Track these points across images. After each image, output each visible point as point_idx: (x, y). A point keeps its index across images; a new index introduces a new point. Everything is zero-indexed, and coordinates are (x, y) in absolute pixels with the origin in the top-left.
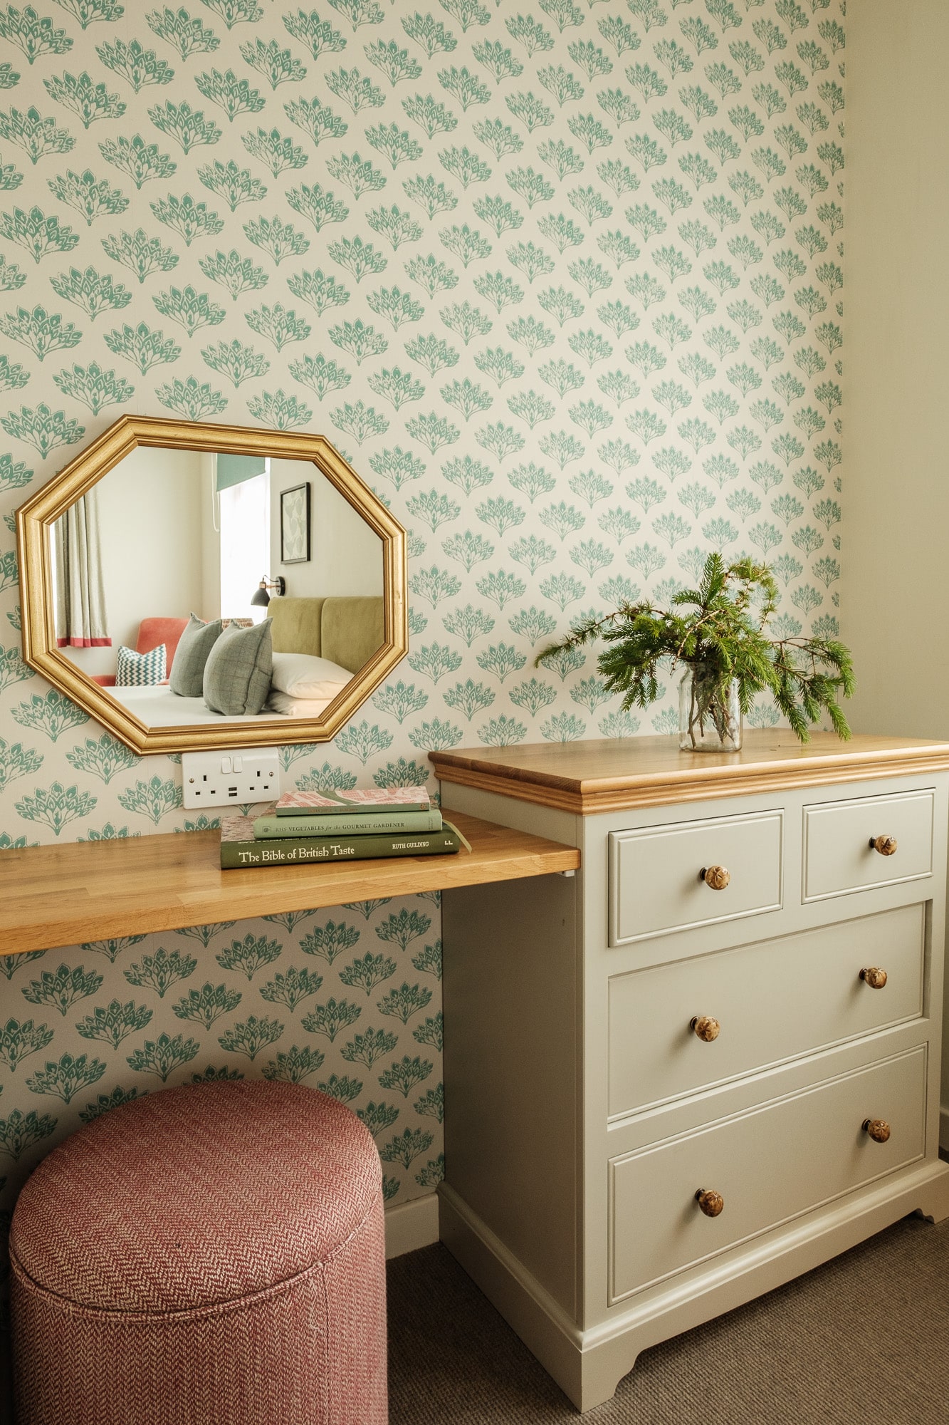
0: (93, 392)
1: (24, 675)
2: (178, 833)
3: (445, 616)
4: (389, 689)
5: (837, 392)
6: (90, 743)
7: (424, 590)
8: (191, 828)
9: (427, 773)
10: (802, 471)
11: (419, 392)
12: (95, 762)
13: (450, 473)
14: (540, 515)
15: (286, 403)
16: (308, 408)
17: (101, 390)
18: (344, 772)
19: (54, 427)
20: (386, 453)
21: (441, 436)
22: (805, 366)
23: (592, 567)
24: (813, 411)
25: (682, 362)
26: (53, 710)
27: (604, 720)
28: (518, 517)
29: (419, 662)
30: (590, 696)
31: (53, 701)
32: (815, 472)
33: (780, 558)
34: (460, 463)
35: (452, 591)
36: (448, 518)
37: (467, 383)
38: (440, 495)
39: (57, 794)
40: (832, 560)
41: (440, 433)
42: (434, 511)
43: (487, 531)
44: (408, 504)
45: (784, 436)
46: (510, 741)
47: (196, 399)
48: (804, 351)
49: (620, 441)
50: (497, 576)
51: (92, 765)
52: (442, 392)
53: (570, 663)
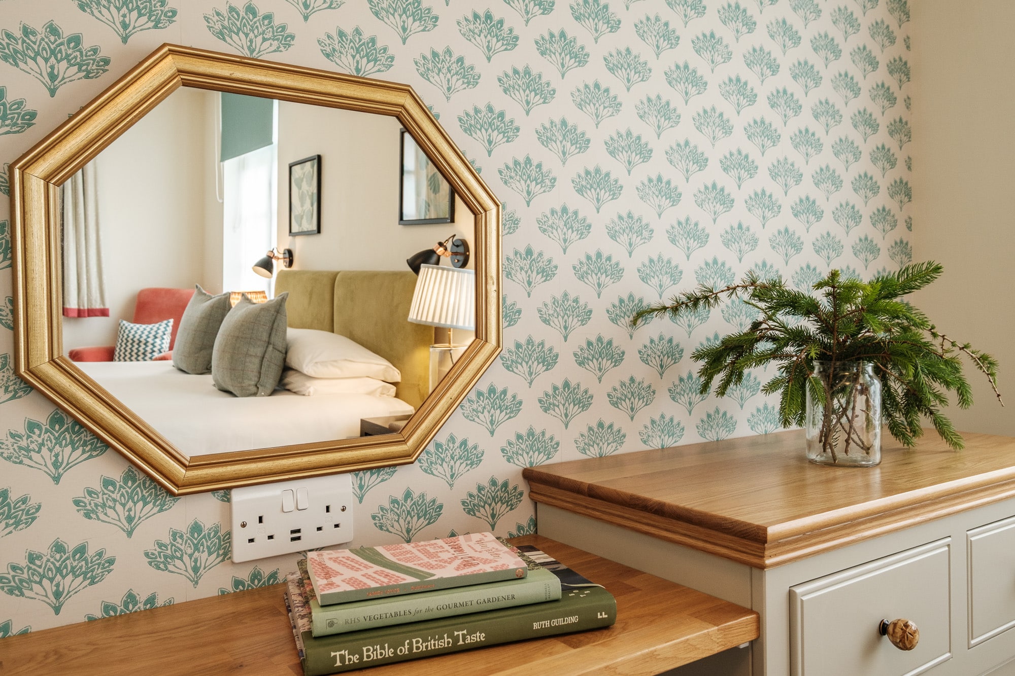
0: (122, 12)
1: (16, 393)
2: (224, 595)
3: (541, 306)
4: (480, 394)
5: (906, 68)
6: (107, 483)
7: (518, 275)
8: (241, 587)
9: (521, 494)
10: (878, 148)
11: (512, 42)
12: (114, 509)
13: (545, 137)
14: (637, 188)
15: (364, 44)
16: (390, 52)
17: (133, 10)
18: (428, 498)
19: (68, 56)
20: (477, 111)
21: (536, 95)
22: (879, 39)
23: (688, 248)
24: (886, 86)
25: (771, 27)
26: (56, 439)
27: (702, 421)
28: (615, 190)
29: (512, 361)
30: (688, 394)
31: (57, 427)
32: (889, 150)
33: (861, 240)
34: (556, 126)
35: (547, 276)
36: (543, 189)
37: (563, 35)
38: (535, 162)
39: (58, 556)
40: (905, 242)
41: (534, 90)
42: (528, 182)
43: (583, 205)
44: (500, 172)
45: (862, 111)
46: (609, 450)
47: (256, 32)
48: (877, 23)
49: (714, 109)
50: (594, 258)
51: (110, 512)
52: (537, 43)
53: (668, 357)
